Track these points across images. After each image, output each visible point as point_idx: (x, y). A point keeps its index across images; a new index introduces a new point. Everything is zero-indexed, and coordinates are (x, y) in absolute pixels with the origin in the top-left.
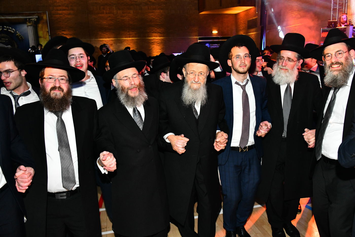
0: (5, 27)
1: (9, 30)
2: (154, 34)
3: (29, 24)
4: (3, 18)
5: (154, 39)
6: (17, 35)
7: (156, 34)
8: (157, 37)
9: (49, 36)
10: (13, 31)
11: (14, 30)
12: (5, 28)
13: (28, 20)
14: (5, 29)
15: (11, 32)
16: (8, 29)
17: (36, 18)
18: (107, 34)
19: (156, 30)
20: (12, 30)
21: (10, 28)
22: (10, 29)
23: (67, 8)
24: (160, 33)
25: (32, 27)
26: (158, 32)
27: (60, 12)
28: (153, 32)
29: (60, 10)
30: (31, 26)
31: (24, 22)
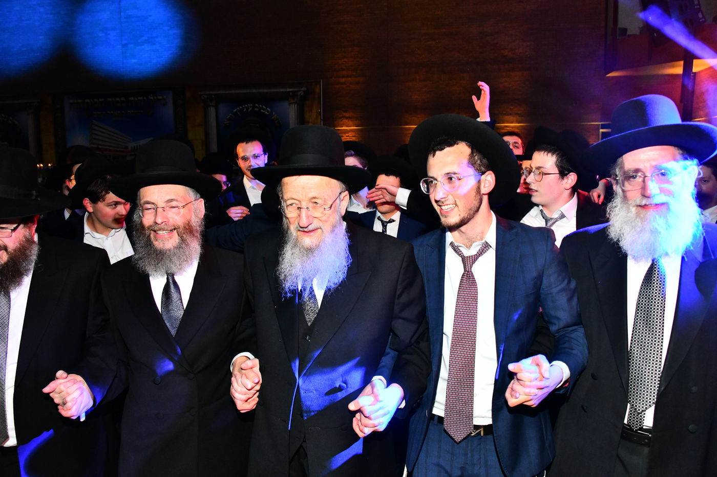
0: (257, 105)
1: (262, 111)
2: (507, 117)
3: (292, 101)
4: (254, 91)
5: (506, 126)
6: (273, 118)
7: (511, 118)
8: (512, 123)
9: (321, 120)
10: (268, 111)
11: (268, 109)
12: (257, 107)
13: (291, 94)
14: (256, 109)
15: (263, 113)
16: (260, 109)
17: (304, 91)
18: (418, 118)
19: (511, 109)
20: (266, 110)
21: (264, 107)
22: (263, 109)
23: (354, 73)
24: (519, 115)
25: (296, 105)
26: (517, 114)
27: (343, 80)
28: (505, 114)
29: (343, 77)
30: (295, 103)
31: (285, 97)
